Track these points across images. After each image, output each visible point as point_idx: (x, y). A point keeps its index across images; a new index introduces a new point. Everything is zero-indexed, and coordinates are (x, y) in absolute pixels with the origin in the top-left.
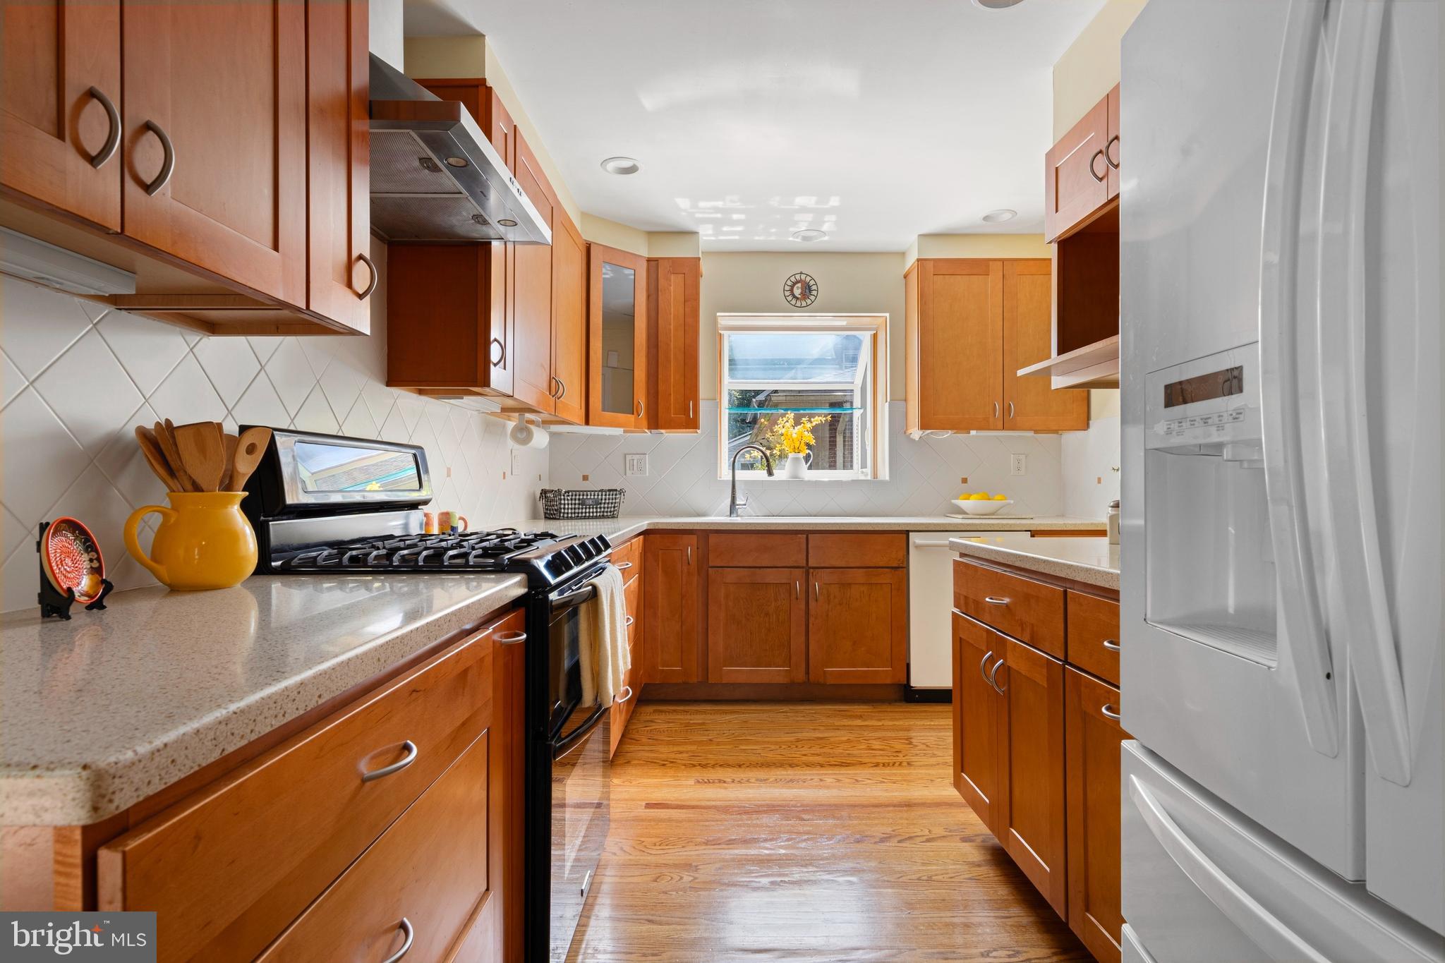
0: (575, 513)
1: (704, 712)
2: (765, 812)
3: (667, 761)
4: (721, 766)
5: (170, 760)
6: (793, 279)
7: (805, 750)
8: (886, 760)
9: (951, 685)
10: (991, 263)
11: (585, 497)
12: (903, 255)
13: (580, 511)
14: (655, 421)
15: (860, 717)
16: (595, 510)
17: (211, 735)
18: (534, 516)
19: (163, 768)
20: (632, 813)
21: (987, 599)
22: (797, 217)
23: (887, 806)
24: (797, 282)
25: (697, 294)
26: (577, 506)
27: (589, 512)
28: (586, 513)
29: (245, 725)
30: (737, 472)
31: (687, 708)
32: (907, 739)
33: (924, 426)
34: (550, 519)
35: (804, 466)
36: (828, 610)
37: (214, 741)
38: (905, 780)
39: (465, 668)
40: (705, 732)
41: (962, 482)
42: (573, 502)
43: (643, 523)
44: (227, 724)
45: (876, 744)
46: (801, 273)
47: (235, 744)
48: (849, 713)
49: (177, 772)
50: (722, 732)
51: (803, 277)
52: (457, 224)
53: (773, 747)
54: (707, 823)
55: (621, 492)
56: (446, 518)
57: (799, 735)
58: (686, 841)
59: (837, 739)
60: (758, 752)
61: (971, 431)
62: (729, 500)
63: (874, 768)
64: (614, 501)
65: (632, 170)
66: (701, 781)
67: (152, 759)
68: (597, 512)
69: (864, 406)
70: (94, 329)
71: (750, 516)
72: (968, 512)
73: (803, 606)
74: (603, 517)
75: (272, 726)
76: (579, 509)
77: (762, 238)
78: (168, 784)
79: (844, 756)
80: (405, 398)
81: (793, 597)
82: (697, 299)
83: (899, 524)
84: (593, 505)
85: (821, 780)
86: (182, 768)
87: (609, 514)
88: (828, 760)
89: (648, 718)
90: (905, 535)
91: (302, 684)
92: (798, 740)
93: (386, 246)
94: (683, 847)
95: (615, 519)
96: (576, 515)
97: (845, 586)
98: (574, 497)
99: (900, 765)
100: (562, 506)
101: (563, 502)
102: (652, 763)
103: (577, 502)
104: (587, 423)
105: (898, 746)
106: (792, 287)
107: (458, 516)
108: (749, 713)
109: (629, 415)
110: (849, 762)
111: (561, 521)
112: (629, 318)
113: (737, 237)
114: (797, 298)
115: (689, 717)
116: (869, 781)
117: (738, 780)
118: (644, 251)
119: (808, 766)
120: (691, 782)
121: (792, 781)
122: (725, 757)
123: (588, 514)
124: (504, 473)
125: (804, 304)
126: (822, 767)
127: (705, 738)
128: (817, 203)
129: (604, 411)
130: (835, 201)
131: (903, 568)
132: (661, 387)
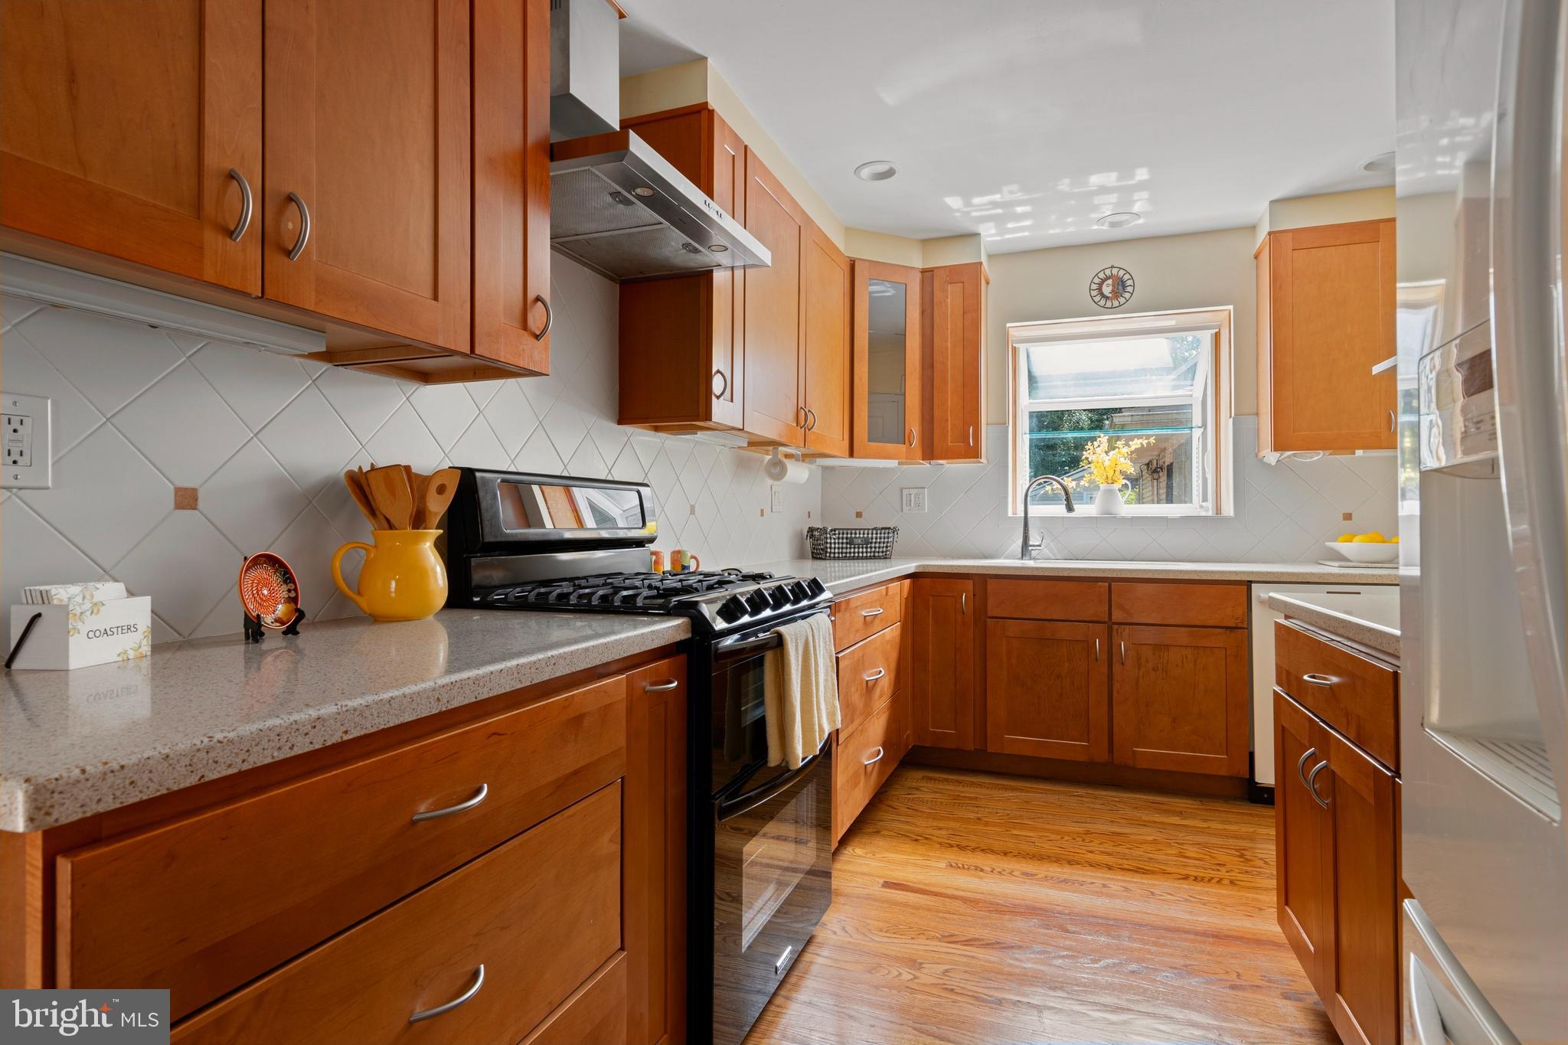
0: (842, 553)
1: (980, 785)
2: (1021, 914)
3: (921, 836)
4: (983, 850)
5: (127, 782)
6: (1101, 276)
7: (1095, 846)
8: (1201, 873)
9: (1274, 783)
10: (1382, 225)
11: (853, 536)
12: (1253, 228)
13: (848, 551)
14: (930, 453)
15: (1180, 814)
16: (864, 550)
17: (187, 761)
18: (801, 556)
19: (118, 789)
20: (867, 890)
21: (1306, 677)
22: (1097, 200)
23: (1187, 932)
24: (1107, 278)
25: (979, 303)
26: (844, 546)
27: (858, 553)
28: (854, 553)
29: (234, 755)
30: (1030, 508)
31: (961, 778)
32: (1237, 850)
33: (1280, 447)
34: (817, 558)
35: (1122, 499)
36: (1138, 676)
37: (188, 767)
38: (1220, 903)
39: (578, 714)
40: (976, 809)
41: (1344, 519)
42: (841, 541)
43: (909, 565)
44: (207, 752)
45: (1192, 851)
46: (1112, 267)
47: (219, 772)
48: (1165, 807)
49: (137, 793)
50: (995, 810)
51: (1115, 271)
52: (671, 255)
53: (1053, 837)
54: (947, 916)
55: (895, 530)
56: (677, 555)
57: (1091, 827)
58: (916, 933)
59: (1142, 837)
60: (1032, 840)
61: (1357, 451)
62: (1020, 542)
63: (1181, 881)
64: (886, 540)
65: (889, 173)
66: (954, 865)
67: (104, 779)
68: (867, 552)
69: (1204, 425)
70: (313, 385)
71: (1046, 560)
72: (1351, 559)
73: (1105, 669)
74: (874, 557)
75: (273, 757)
76: (847, 548)
77: (1057, 231)
78: (125, 804)
79: (1145, 861)
80: (640, 436)
81: (1093, 658)
82: (978, 310)
83: (1236, 573)
84: (863, 545)
85: (1104, 886)
86: (145, 790)
87: (881, 554)
88: (1120, 861)
89: (914, 784)
90: (1245, 587)
91: (319, 719)
92: (1088, 833)
93: (618, 286)
94: (912, 938)
95: (888, 560)
96: (844, 555)
97: (1161, 648)
98: (841, 536)
99: (1219, 882)
100: (828, 545)
101: (829, 541)
102: (904, 836)
103: (845, 541)
104: (851, 454)
105: (1223, 857)
106: (1101, 285)
107: (689, 555)
108: (1034, 792)
109: (901, 446)
110: (1148, 868)
111: (827, 561)
112: (900, 338)
113: (1026, 234)
114: (1107, 298)
115: (960, 788)
116: (1170, 897)
117: (999, 870)
118: (917, 262)
119: (1092, 866)
120: (943, 865)
121: (1065, 881)
122: (991, 841)
123: (856, 555)
124: (762, 511)
125: (1116, 303)
126: (1110, 869)
127: (972, 816)
128: (1119, 179)
129: (869, 441)
130: (1142, 174)
131: (1242, 629)
132: (937, 413)
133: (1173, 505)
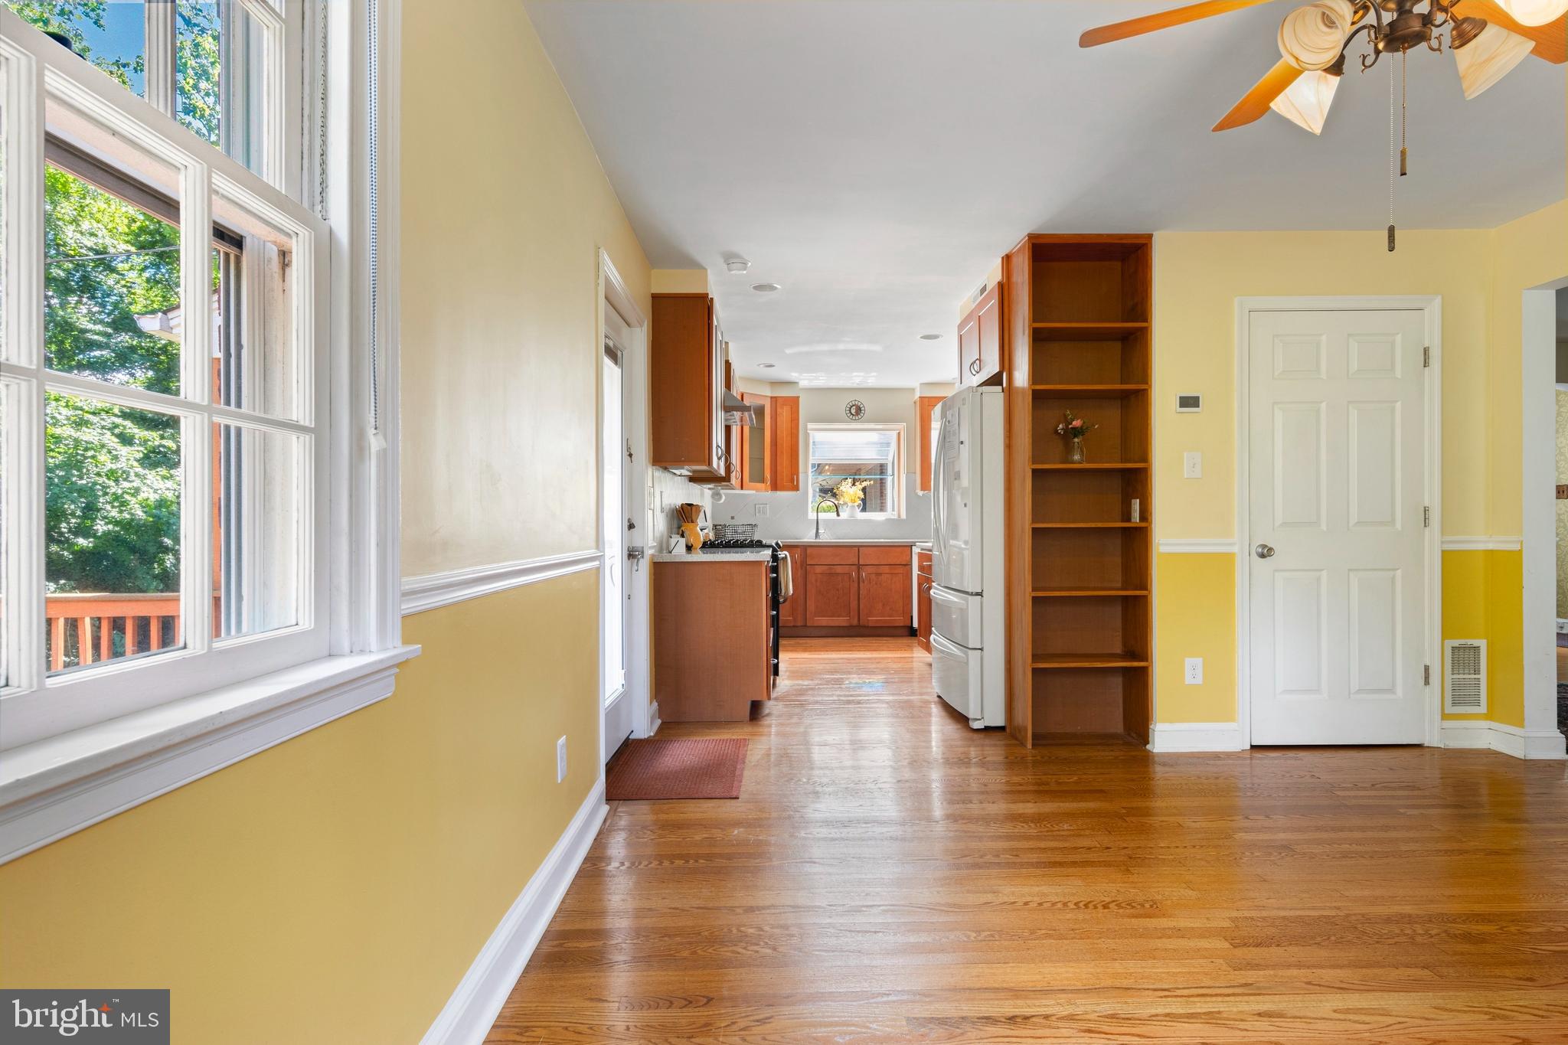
6: (851, 404)
12: (913, 390)
14: (775, 487)
24: (853, 406)
25: (797, 415)
30: (819, 514)
33: (923, 489)
35: (858, 510)
36: (870, 587)
46: (855, 400)
51: (857, 403)
55: (756, 525)
62: (815, 531)
65: (772, 366)
69: (893, 475)
71: (826, 537)
73: (856, 585)
81: (851, 581)
82: (798, 419)
83: (905, 542)
90: (909, 547)
97: (878, 574)
104: (742, 488)
106: (850, 408)
109: (762, 484)
112: (761, 430)
114: (853, 415)
118: (770, 393)
125: (857, 418)
129: (750, 481)
130: (874, 374)
131: (908, 565)
132: (779, 468)
133: (880, 513)
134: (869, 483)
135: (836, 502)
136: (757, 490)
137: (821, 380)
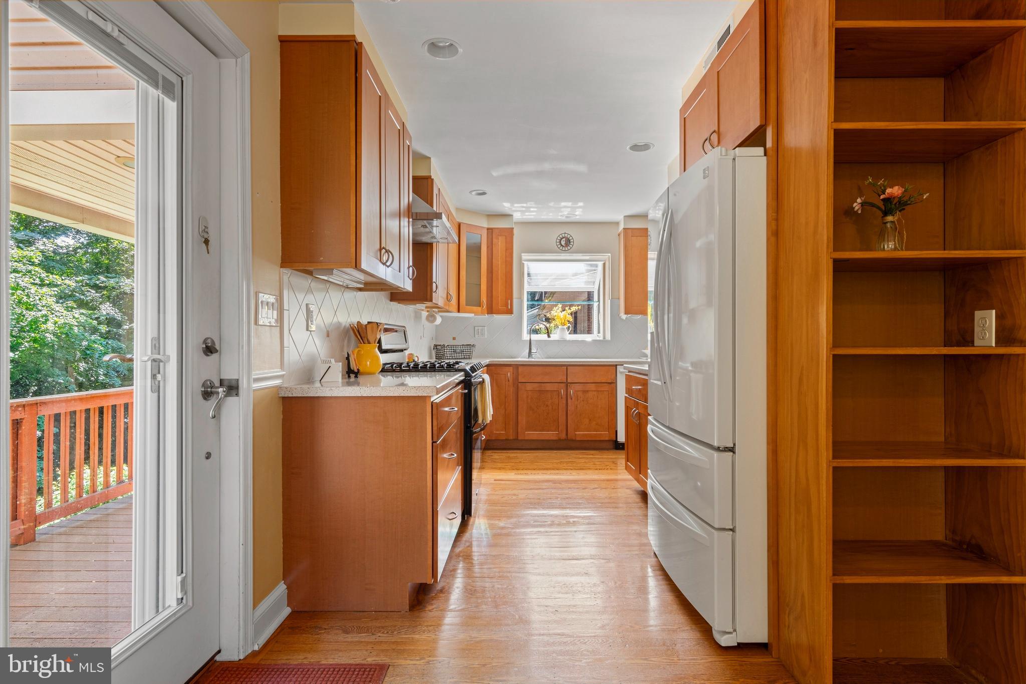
0: (452, 357)
2: (544, 482)
3: (501, 467)
4: (526, 469)
6: (561, 236)
7: (565, 465)
8: (601, 468)
9: (624, 441)
11: (455, 348)
12: (617, 223)
13: (454, 355)
14: (491, 311)
15: (592, 454)
16: (462, 355)
18: (430, 358)
22: (562, 210)
24: (563, 238)
25: (512, 245)
26: (452, 353)
27: (459, 357)
28: (456, 356)
30: (532, 335)
31: (508, 451)
32: (612, 461)
33: (626, 313)
34: (439, 359)
35: (568, 333)
36: (577, 404)
38: (607, 473)
43: (486, 361)
45: (597, 463)
46: (565, 233)
48: (588, 453)
50: (525, 459)
51: (566, 235)
53: (549, 464)
54: (522, 484)
55: (473, 345)
57: (562, 460)
59: (580, 461)
60: (543, 465)
62: (527, 351)
63: (595, 470)
64: (470, 350)
65: (484, 193)
66: (517, 473)
69: (599, 301)
71: (538, 357)
73: (565, 402)
74: (466, 358)
77: (545, 217)
79: (582, 467)
80: (395, 306)
81: (560, 397)
82: (512, 249)
83: (612, 362)
84: (460, 352)
85: (571, 474)
87: (469, 356)
88: (574, 468)
89: (490, 454)
90: (615, 367)
92: (561, 462)
95: (470, 359)
97: (585, 392)
98: (450, 348)
99: (606, 469)
100: (445, 354)
101: (445, 350)
102: (494, 468)
103: (452, 351)
104: (459, 311)
106: (561, 240)
107: (415, 355)
109: (479, 308)
112: (478, 258)
113: (532, 217)
114: (563, 246)
115: (509, 454)
116: (593, 474)
117: (534, 473)
118: (485, 224)
124: (421, 337)
125: (566, 249)
127: (517, 461)
128: (572, 204)
129: (466, 305)
130: (581, 204)
131: (613, 383)
132: (494, 293)
133: (587, 335)
134: (577, 308)
135: (548, 325)
136: (476, 313)
137: (533, 214)
